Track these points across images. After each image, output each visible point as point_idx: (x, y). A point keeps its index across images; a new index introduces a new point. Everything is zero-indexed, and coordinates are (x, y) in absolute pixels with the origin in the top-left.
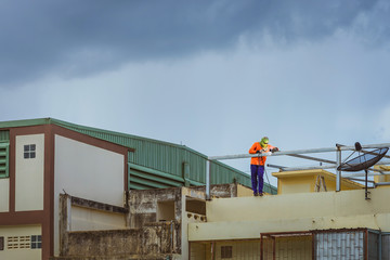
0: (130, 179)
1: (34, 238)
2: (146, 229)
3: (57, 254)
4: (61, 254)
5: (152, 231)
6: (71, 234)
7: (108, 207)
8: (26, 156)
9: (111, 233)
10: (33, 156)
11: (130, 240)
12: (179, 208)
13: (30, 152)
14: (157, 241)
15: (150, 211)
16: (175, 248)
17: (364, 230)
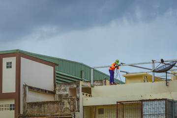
0: (56, 78)
1: (11, 105)
2: (63, 101)
3: (22, 113)
4: (24, 113)
5: (66, 101)
6: (28, 104)
7: (46, 91)
8: (7, 67)
9: (47, 103)
10: (11, 67)
11: (56, 106)
12: (79, 90)
13: (9, 66)
14: (68, 106)
15: (66, 93)
16: (77, 109)
17: (166, 99)
